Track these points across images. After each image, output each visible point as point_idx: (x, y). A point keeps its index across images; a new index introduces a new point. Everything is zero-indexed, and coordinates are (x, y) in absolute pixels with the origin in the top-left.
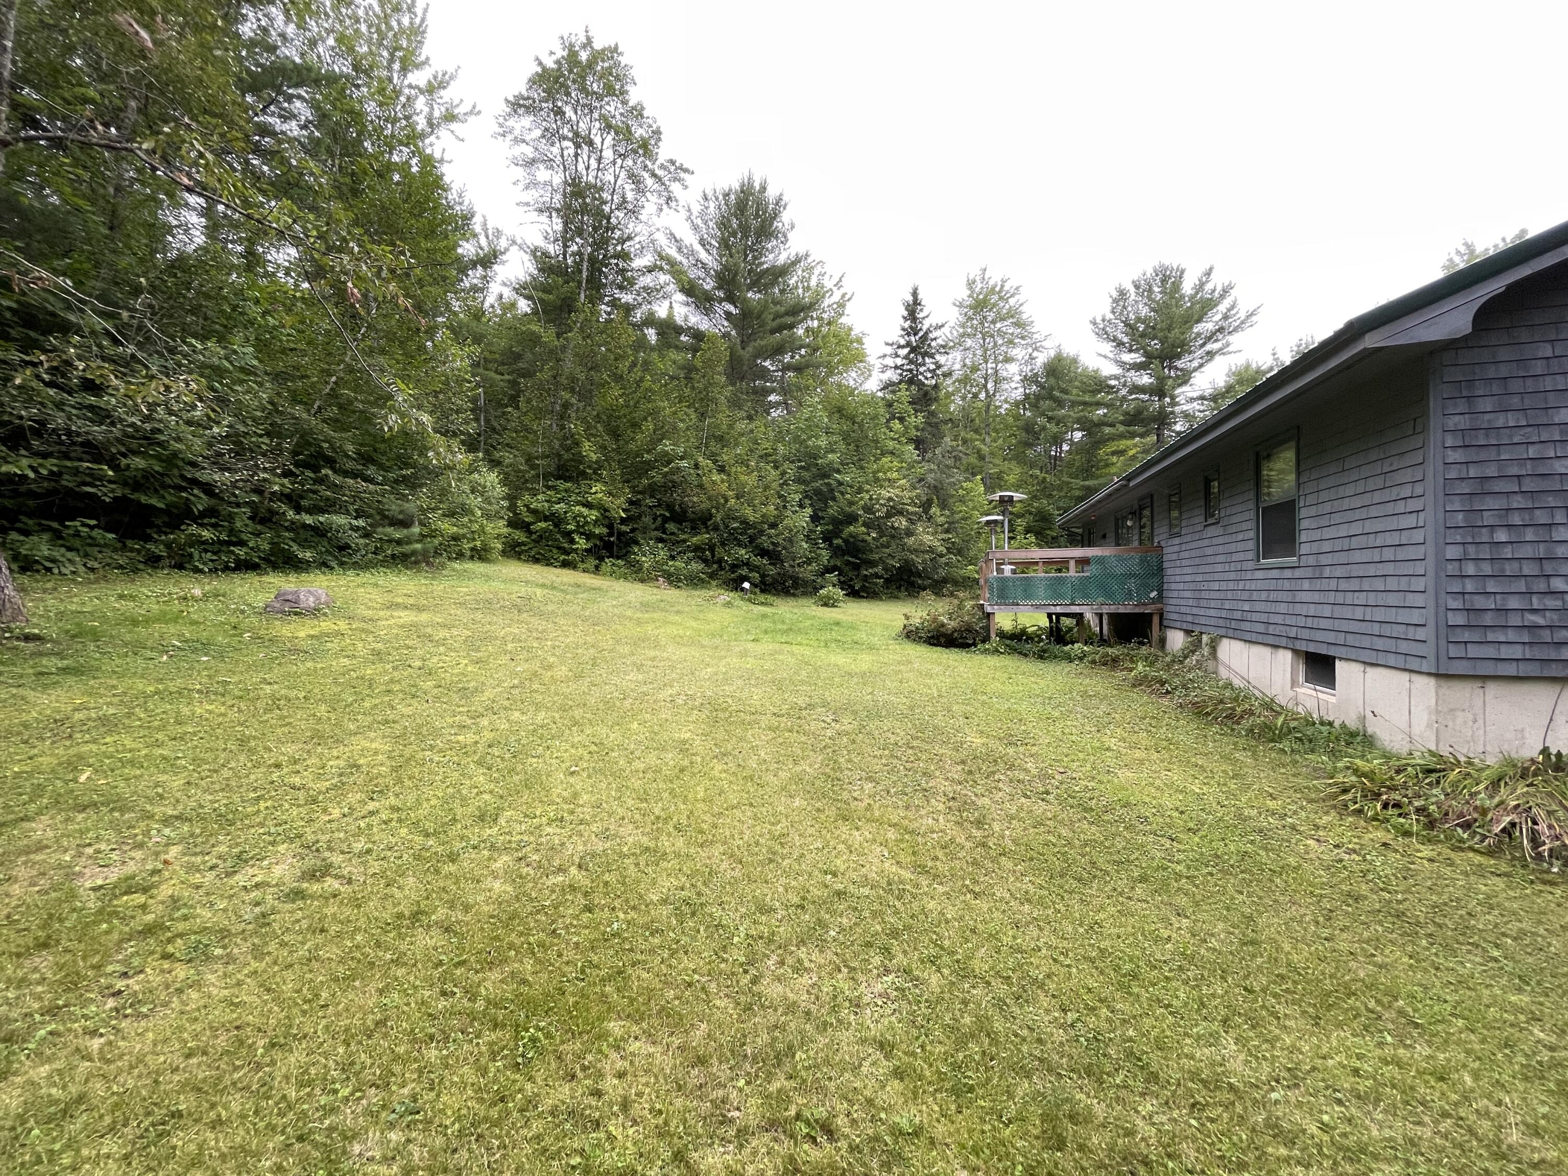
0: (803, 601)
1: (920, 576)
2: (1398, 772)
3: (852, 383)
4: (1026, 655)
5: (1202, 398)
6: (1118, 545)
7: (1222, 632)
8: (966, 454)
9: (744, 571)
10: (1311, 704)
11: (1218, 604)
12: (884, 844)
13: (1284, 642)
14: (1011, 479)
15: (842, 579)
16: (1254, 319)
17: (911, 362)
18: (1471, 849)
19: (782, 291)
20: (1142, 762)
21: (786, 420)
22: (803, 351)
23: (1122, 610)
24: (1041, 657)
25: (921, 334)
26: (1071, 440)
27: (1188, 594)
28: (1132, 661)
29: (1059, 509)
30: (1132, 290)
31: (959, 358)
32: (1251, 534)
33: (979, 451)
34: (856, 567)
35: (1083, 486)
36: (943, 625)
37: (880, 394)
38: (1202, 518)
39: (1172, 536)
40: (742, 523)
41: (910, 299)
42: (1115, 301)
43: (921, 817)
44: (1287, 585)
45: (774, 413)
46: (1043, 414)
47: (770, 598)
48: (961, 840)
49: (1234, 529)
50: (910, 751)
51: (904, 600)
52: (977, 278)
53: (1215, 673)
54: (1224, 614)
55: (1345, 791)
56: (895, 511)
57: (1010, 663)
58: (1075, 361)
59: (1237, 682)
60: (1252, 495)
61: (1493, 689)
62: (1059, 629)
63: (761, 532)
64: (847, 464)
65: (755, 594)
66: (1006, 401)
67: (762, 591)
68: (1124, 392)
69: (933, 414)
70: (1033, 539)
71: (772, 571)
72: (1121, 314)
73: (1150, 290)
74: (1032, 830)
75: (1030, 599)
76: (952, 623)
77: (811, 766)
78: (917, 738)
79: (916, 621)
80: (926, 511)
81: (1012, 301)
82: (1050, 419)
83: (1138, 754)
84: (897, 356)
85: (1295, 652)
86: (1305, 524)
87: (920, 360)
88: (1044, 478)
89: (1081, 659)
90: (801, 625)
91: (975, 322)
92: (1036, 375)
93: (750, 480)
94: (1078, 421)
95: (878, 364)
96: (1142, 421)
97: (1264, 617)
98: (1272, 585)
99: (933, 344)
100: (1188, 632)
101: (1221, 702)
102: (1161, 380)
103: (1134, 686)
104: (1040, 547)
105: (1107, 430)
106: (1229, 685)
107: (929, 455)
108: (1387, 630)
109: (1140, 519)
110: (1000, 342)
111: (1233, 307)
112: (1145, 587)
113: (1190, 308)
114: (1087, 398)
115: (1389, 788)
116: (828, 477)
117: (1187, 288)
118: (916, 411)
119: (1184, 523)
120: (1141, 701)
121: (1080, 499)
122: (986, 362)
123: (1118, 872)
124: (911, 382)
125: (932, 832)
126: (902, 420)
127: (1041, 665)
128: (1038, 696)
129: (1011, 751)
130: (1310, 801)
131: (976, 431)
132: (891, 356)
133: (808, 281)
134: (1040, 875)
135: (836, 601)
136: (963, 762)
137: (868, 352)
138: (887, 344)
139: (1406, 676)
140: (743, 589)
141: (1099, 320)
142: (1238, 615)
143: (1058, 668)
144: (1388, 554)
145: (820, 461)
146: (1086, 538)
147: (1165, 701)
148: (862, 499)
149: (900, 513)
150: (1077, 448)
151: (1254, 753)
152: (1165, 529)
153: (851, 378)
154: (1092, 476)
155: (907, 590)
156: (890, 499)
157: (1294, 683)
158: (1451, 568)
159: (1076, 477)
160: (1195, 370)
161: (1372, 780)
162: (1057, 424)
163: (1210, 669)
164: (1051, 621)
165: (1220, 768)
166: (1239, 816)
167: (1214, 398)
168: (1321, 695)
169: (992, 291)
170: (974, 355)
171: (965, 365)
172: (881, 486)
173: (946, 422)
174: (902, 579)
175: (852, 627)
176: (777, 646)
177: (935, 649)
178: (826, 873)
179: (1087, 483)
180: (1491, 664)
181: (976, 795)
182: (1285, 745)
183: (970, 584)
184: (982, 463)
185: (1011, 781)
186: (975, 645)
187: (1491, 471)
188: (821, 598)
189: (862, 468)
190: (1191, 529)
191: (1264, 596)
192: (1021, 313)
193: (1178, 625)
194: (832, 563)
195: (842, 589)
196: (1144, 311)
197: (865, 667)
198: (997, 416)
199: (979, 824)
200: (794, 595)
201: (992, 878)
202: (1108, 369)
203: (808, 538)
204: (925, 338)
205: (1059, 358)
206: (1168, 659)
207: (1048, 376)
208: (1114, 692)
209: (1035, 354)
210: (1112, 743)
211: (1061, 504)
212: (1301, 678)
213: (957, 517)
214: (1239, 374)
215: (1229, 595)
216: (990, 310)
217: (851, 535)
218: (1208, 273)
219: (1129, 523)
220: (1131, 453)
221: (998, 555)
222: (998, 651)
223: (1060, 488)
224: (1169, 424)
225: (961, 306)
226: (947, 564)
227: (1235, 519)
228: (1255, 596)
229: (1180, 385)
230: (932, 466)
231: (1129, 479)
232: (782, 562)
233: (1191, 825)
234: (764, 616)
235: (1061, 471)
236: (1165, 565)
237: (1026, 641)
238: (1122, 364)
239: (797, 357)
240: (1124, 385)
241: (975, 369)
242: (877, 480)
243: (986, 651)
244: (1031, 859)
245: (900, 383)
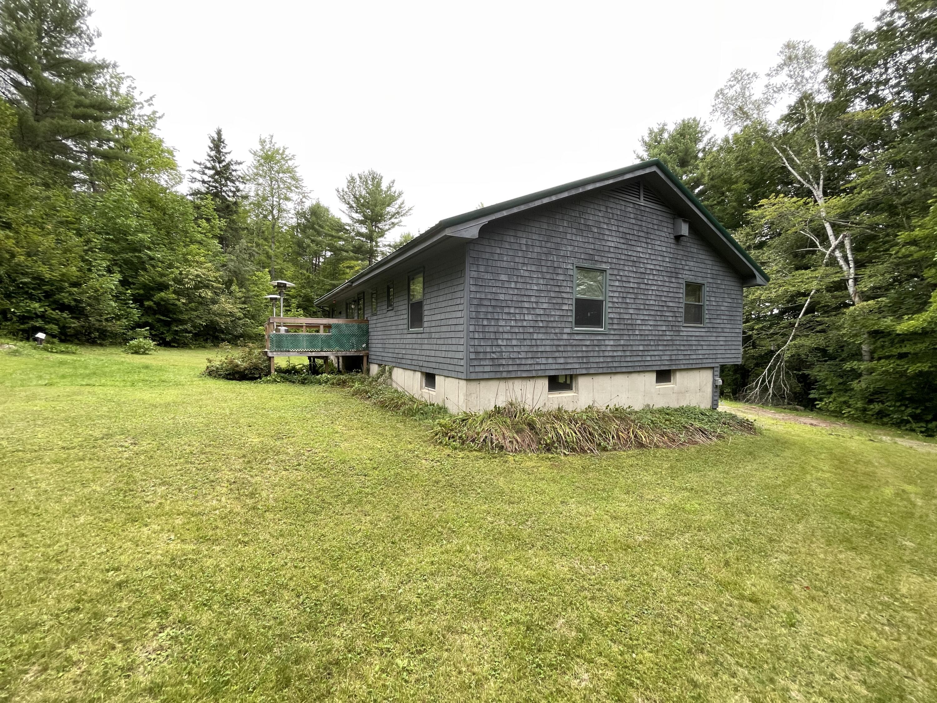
0: (113, 350)
1: (223, 332)
2: (454, 422)
3: (163, 183)
4: (294, 382)
5: (389, 246)
6: (347, 318)
7: (394, 364)
8: (257, 253)
9: (39, 323)
10: (426, 397)
11: (392, 351)
12: (173, 530)
13: (417, 368)
14: (289, 273)
15: (154, 333)
16: (411, 211)
17: (216, 181)
18: (475, 450)
19: (88, 86)
20: (354, 436)
21: (91, 196)
22: (112, 144)
23: (348, 354)
24: (303, 383)
25: (224, 164)
26: (325, 256)
27: (380, 346)
28: (353, 382)
29: (317, 295)
30: (358, 179)
31: (253, 189)
32: (406, 316)
33: (267, 253)
34: (168, 324)
35: (331, 284)
36: (237, 366)
37: (190, 198)
38: (386, 307)
39: (374, 315)
40: (34, 278)
41: (216, 136)
42: (349, 182)
43: (207, 501)
44: (419, 341)
45: (78, 188)
46: (308, 237)
47: (72, 348)
48: (238, 509)
49: (399, 313)
50: (203, 456)
51: (210, 349)
52: (267, 140)
53: (391, 385)
54: (395, 355)
55: (436, 435)
56: (201, 284)
57: (283, 388)
58: (327, 210)
59: (400, 389)
60: (406, 297)
61: (483, 384)
62: (315, 366)
63: (61, 289)
64: (158, 244)
65: (53, 343)
66: (285, 224)
67: (62, 341)
68: (353, 234)
69: (233, 221)
70: (302, 312)
71: (75, 324)
72: (352, 189)
73: (367, 182)
74: (287, 490)
75: (296, 348)
76: (244, 364)
77: (101, 485)
78: (210, 445)
79: (217, 364)
80: (228, 287)
81: (290, 163)
82: (313, 241)
83: (352, 432)
84: (204, 173)
85: (422, 372)
86: (426, 313)
87: (223, 182)
88: (309, 276)
89: (326, 382)
90: (107, 370)
91: (265, 168)
92: (304, 212)
93: (48, 242)
94: (329, 245)
95: (188, 175)
96: (362, 252)
97: (410, 357)
98: (414, 341)
99: (234, 173)
100: (380, 365)
101: (393, 399)
102: (372, 232)
103: (353, 395)
104: (306, 316)
105: (345, 254)
106: (396, 391)
107: (230, 249)
108: (452, 361)
109: (358, 305)
110: (282, 186)
111: (403, 203)
112: (360, 342)
113: (385, 198)
114: (334, 233)
115: (451, 430)
116: (140, 251)
117: (384, 187)
118: (220, 217)
119: (378, 309)
120: (356, 404)
121: (329, 290)
122: (273, 197)
123: (336, 501)
124: (216, 195)
125: (215, 510)
126: (208, 220)
127: (303, 388)
128: (299, 407)
129: (278, 443)
130: (424, 442)
131: (266, 239)
132: (199, 172)
133: (118, 87)
134: (291, 517)
135: (147, 349)
136: (244, 456)
137: (179, 163)
138: (195, 162)
139: (457, 380)
140: (36, 339)
141: (340, 190)
142: (400, 356)
143: (313, 389)
144: (453, 328)
145: (129, 238)
146: (331, 313)
147: (367, 402)
148: (172, 273)
149: (207, 287)
150: (328, 261)
151: (405, 423)
152: (370, 311)
153: (163, 179)
154: (335, 278)
155: (212, 342)
156: (197, 276)
157: (421, 388)
158: (471, 335)
159: (327, 278)
160: (387, 230)
161: (445, 428)
162: (317, 245)
163: (389, 383)
164: (310, 361)
165: (390, 433)
166: (397, 456)
167: (395, 247)
168: (431, 392)
169: (277, 151)
170: (265, 190)
171: (258, 195)
172: (190, 266)
173: (243, 229)
174: (209, 334)
175: (161, 369)
176: (76, 389)
177: (231, 382)
178: (108, 571)
179: (333, 282)
180: (481, 374)
181: (252, 476)
182: (417, 417)
183: (259, 338)
184: (269, 261)
185: (277, 462)
186: (260, 378)
187: (483, 296)
188: (131, 348)
189: (172, 249)
190: (381, 312)
191: (411, 346)
192: (295, 172)
193: (375, 361)
194: (143, 319)
195: (154, 340)
196: (364, 193)
197: (169, 399)
198: (279, 232)
199: (252, 495)
200: (101, 345)
201: (258, 529)
202: (345, 220)
203: (116, 298)
204: (227, 167)
205: (318, 206)
206: (370, 380)
207: (311, 215)
208: (343, 400)
209: (304, 200)
210: (339, 428)
211: (319, 293)
212: (424, 385)
213: (251, 294)
214: (405, 237)
215: (397, 346)
216: (276, 164)
217: (162, 299)
218: (393, 182)
219: (353, 307)
220: (357, 268)
221: (276, 320)
222: (276, 381)
223: (318, 283)
224: (375, 256)
225: (255, 154)
226: (244, 325)
227: (400, 308)
228: (407, 346)
229: (380, 237)
230: (232, 257)
231: (352, 282)
232: (87, 316)
233: (375, 466)
234: (62, 363)
235: (319, 273)
236: (370, 330)
237: (294, 373)
238: (352, 218)
239: (105, 147)
240: (353, 231)
241: (265, 199)
242: (186, 261)
243: (268, 382)
244: (286, 509)
245: (207, 193)
